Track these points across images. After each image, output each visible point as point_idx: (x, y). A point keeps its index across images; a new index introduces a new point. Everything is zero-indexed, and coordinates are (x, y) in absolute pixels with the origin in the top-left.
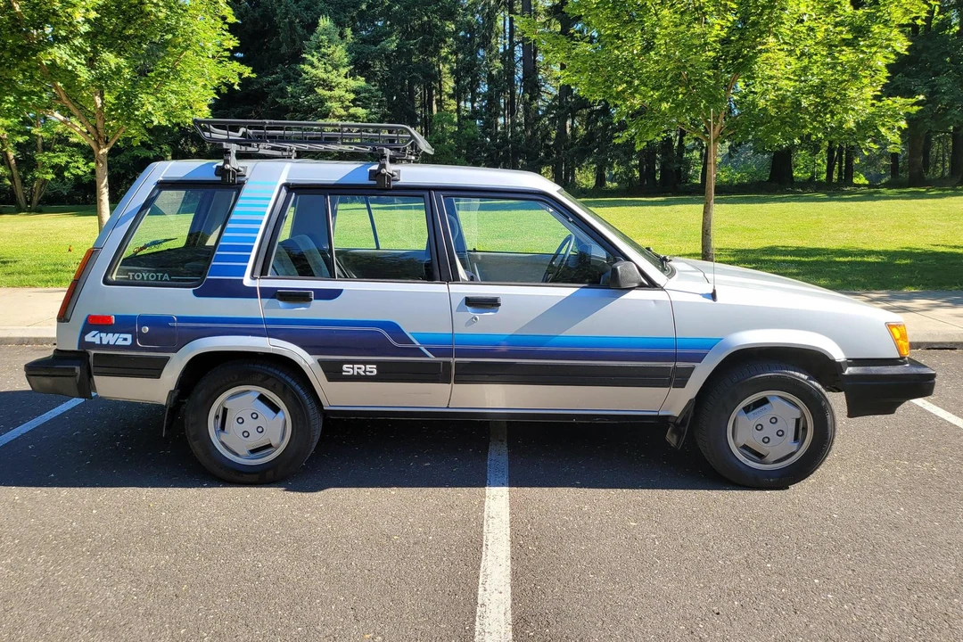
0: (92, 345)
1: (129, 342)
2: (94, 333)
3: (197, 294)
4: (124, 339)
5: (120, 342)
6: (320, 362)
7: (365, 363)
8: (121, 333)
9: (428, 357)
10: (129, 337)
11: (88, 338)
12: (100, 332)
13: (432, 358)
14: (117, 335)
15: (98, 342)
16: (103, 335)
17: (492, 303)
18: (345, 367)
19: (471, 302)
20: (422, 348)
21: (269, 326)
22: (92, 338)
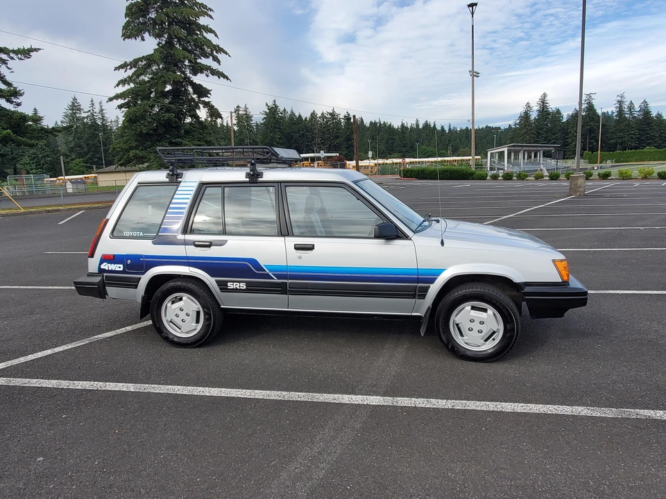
0: (104, 271)
1: (121, 269)
2: (105, 264)
3: (154, 243)
4: (119, 267)
5: (118, 269)
6: (217, 281)
7: (240, 282)
9: (273, 279)
10: (122, 266)
11: (102, 267)
13: (276, 280)
14: (116, 265)
15: (107, 269)
16: (109, 265)
17: (311, 248)
18: (229, 284)
19: (298, 248)
20: (270, 274)
21: (189, 261)
22: (105, 266)
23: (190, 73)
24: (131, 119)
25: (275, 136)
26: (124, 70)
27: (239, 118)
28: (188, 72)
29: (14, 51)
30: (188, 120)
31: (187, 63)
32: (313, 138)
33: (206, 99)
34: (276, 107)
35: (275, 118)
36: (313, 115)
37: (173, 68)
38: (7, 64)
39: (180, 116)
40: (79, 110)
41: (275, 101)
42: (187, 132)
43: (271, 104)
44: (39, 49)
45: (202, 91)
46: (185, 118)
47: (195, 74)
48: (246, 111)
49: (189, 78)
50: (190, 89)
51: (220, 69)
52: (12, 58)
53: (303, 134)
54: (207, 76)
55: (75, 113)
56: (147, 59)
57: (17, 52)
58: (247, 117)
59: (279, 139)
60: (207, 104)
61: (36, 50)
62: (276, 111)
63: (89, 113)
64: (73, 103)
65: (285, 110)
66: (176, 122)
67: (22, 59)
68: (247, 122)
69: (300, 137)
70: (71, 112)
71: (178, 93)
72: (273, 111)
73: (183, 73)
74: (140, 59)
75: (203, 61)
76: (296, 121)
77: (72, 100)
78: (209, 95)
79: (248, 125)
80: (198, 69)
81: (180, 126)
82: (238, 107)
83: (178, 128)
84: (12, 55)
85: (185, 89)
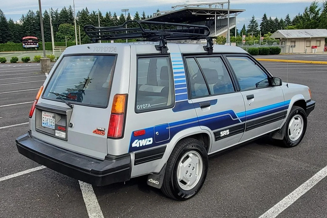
0: (136, 149)
1: (151, 143)
2: (136, 141)
3: (174, 110)
4: (149, 141)
5: (148, 143)
6: (214, 133)
7: (226, 130)
8: (147, 138)
10: (151, 139)
11: (134, 145)
12: (139, 140)
13: (242, 122)
14: (146, 140)
15: (138, 146)
16: (140, 141)
17: (253, 97)
18: (221, 133)
19: (248, 98)
20: (239, 119)
21: (200, 121)
22: (135, 144)
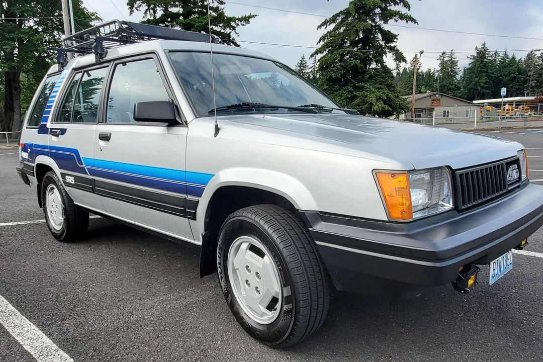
1: (27, 157)
3: (38, 132)
9: (87, 174)
10: (27, 154)
11: (22, 155)
13: (89, 176)
15: (23, 157)
16: (24, 153)
17: (108, 137)
18: (66, 177)
19: (100, 137)
21: (49, 150)
23: (380, 20)
24: (323, 67)
25: (481, 81)
26: (325, 27)
27: (443, 64)
28: (377, 20)
29: (239, 19)
30: (373, 65)
31: (378, 11)
32: (526, 81)
33: (392, 45)
34: (485, 50)
35: (482, 61)
36: (530, 57)
37: (364, 17)
38: (235, 30)
39: (366, 61)
40: (305, 66)
41: (484, 44)
42: (371, 77)
43: (480, 47)
44: (256, 16)
45: (389, 37)
46: (370, 64)
47: (386, 22)
48: (451, 57)
49: (379, 26)
50: (379, 36)
51: (409, 13)
52: (237, 25)
53: (514, 78)
54: (397, 21)
55: (302, 70)
56: (345, 13)
57: (241, 20)
58: (452, 63)
59: (485, 83)
60: (393, 49)
61: (253, 16)
62: (484, 55)
63: (312, 69)
64: (302, 61)
65: (496, 53)
66: (362, 68)
67: (244, 25)
68: (451, 67)
69: (510, 80)
70: (299, 68)
71: (367, 41)
72: (481, 55)
73: (373, 21)
74: (338, 15)
75: (393, 8)
76: (509, 64)
77: (301, 59)
78: (395, 40)
79: (452, 71)
80: (387, 16)
81: (365, 72)
82: (444, 53)
83: (364, 72)
84: (237, 22)
85: (374, 37)
